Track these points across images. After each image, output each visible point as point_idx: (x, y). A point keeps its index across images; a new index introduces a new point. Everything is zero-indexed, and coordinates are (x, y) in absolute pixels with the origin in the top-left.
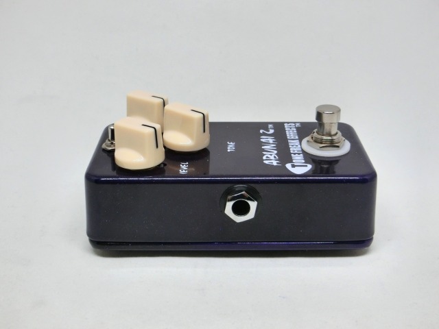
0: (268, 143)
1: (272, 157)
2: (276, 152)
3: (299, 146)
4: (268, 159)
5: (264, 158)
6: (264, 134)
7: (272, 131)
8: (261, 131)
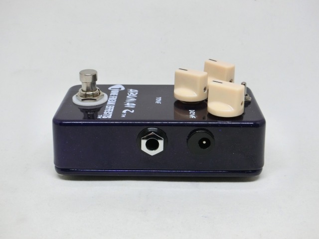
0: (131, 102)
1: (131, 93)
2: (127, 97)
3: (109, 100)
4: (134, 93)
5: (137, 93)
6: (131, 109)
7: (124, 111)
8: (133, 111)
